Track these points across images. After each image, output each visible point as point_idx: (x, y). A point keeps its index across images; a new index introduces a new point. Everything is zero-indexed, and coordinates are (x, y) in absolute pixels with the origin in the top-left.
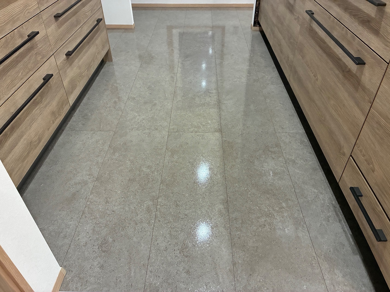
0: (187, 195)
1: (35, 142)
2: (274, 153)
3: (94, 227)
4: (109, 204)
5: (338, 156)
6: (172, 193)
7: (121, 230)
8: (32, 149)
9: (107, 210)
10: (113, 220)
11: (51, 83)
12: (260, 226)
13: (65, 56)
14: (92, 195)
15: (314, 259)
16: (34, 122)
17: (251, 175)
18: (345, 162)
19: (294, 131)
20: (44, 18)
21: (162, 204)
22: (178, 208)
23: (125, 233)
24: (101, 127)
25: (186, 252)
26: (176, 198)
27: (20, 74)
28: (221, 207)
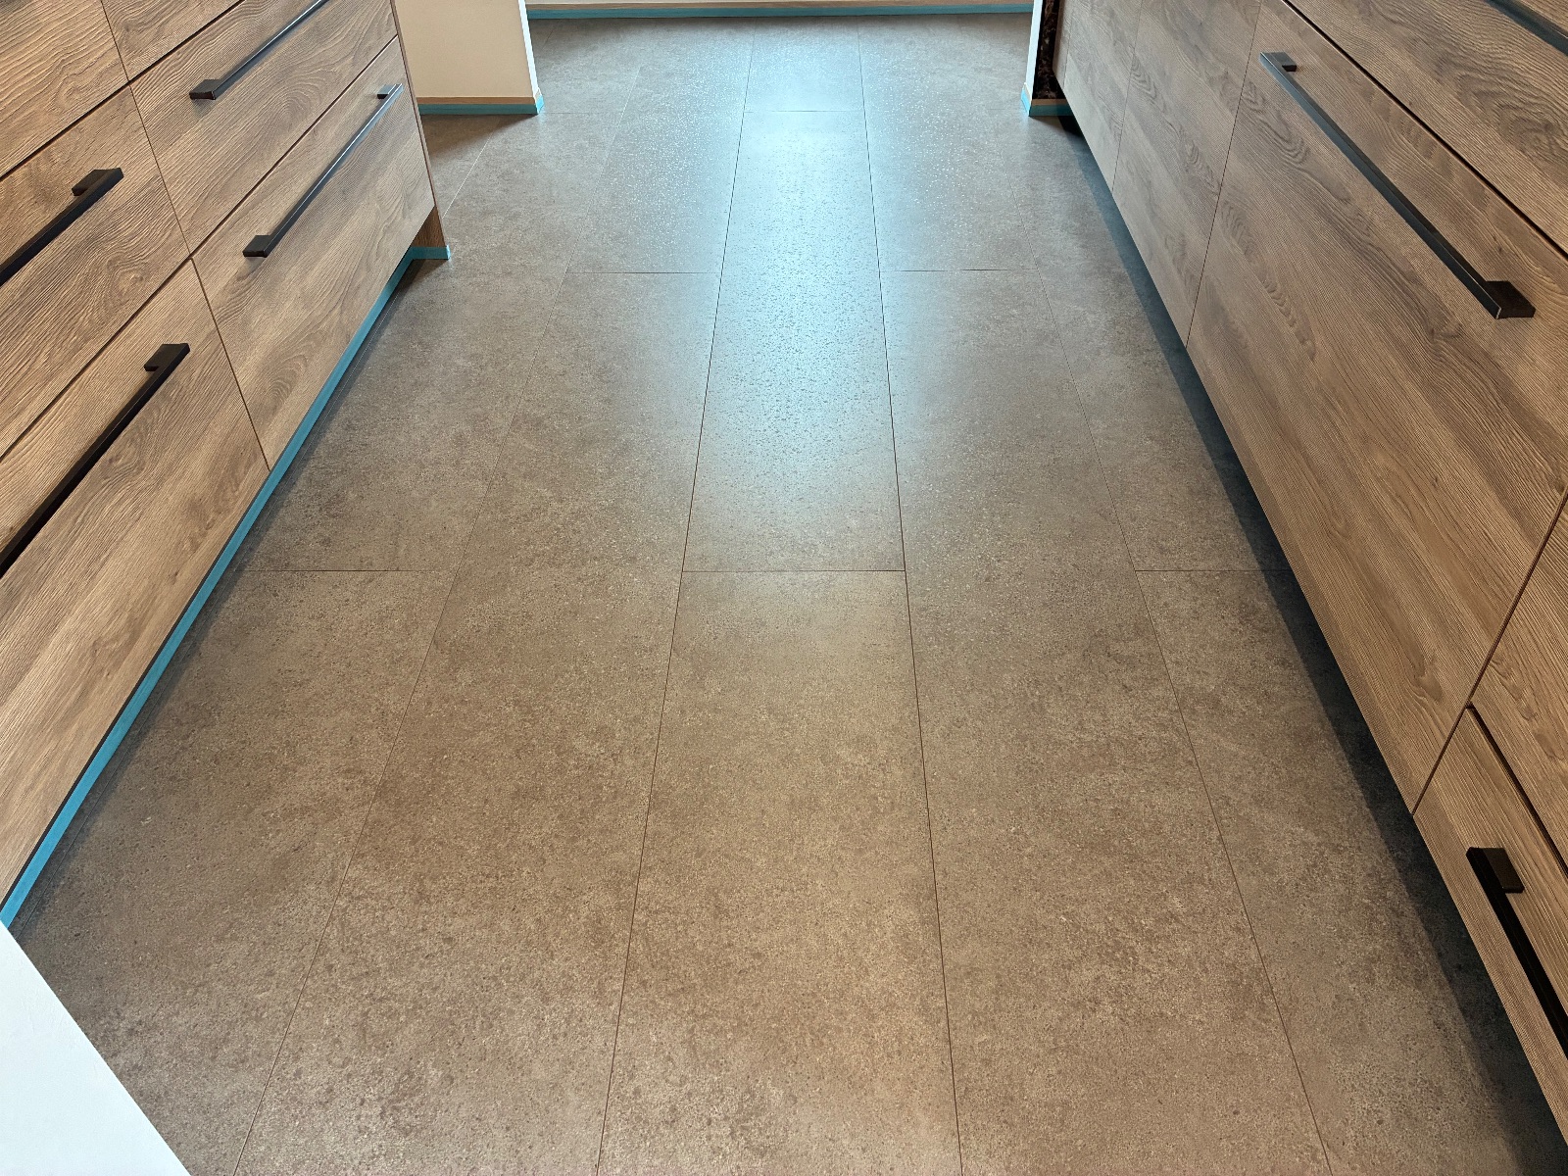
0: (761, 862)
1: (116, 639)
2: (1131, 663)
3: (365, 1014)
4: (431, 904)
5: (1408, 696)
6: (699, 855)
7: (482, 1029)
8: (102, 671)
9: (420, 934)
10: (447, 983)
11: (183, 381)
12: (1077, 1005)
13: (243, 259)
14: (359, 866)
15: (1314, 1158)
16: (107, 559)
17: (1035, 767)
18: (1444, 729)
19: (1211, 564)
20: (146, 108)
21: (657, 903)
22: (725, 923)
23: (498, 1041)
24: (401, 552)
25: (760, 1129)
26: (713, 876)
27: (43, 358)
28: (909, 914)
